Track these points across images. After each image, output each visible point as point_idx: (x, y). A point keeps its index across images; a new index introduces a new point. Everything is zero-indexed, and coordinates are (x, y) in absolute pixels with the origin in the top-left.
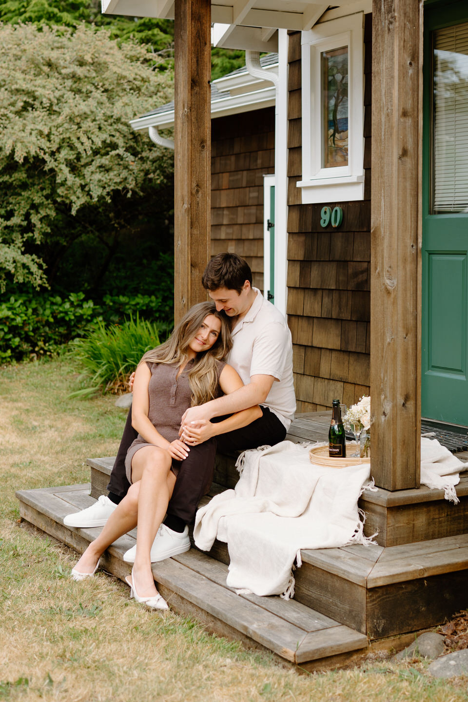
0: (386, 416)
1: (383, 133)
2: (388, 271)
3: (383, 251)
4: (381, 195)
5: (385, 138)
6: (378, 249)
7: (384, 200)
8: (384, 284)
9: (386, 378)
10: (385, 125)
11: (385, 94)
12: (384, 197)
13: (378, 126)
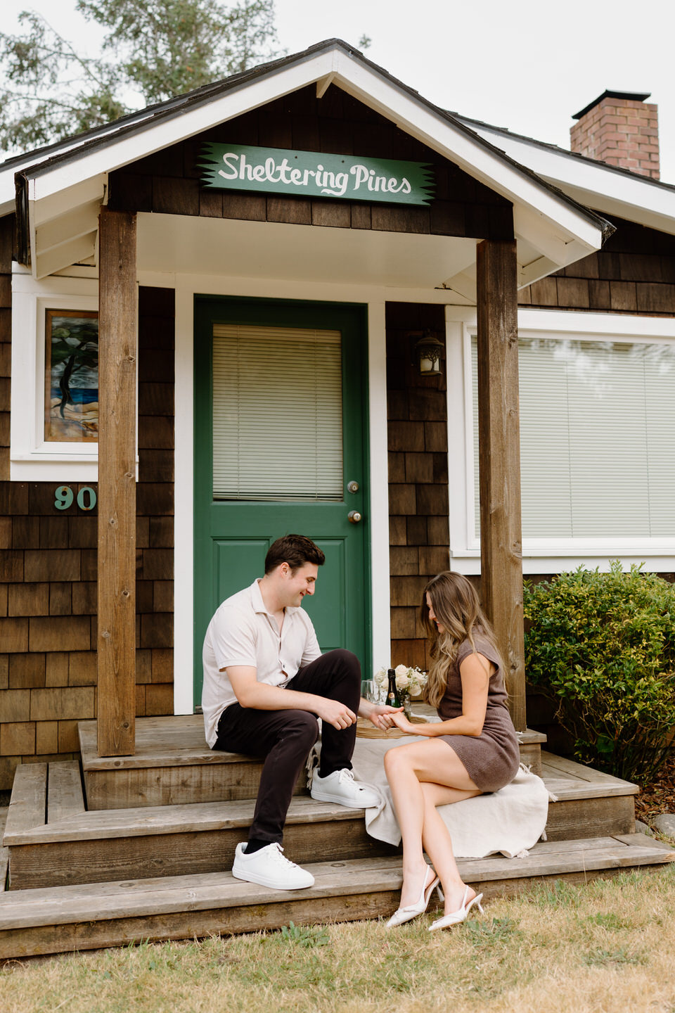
0: (515, 669)
1: (505, 430)
2: (515, 545)
3: (507, 528)
4: (504, 482)
5: (507, 434)
6: (501, 527)
7: (508, 487)
8: (510, 557)
9: (514, 637)
10: (507, 423)
11: (507, 398)
12: (508, 483)
13: (498, 424)
